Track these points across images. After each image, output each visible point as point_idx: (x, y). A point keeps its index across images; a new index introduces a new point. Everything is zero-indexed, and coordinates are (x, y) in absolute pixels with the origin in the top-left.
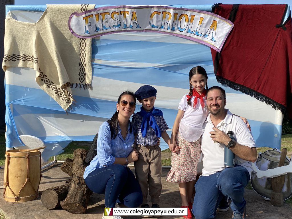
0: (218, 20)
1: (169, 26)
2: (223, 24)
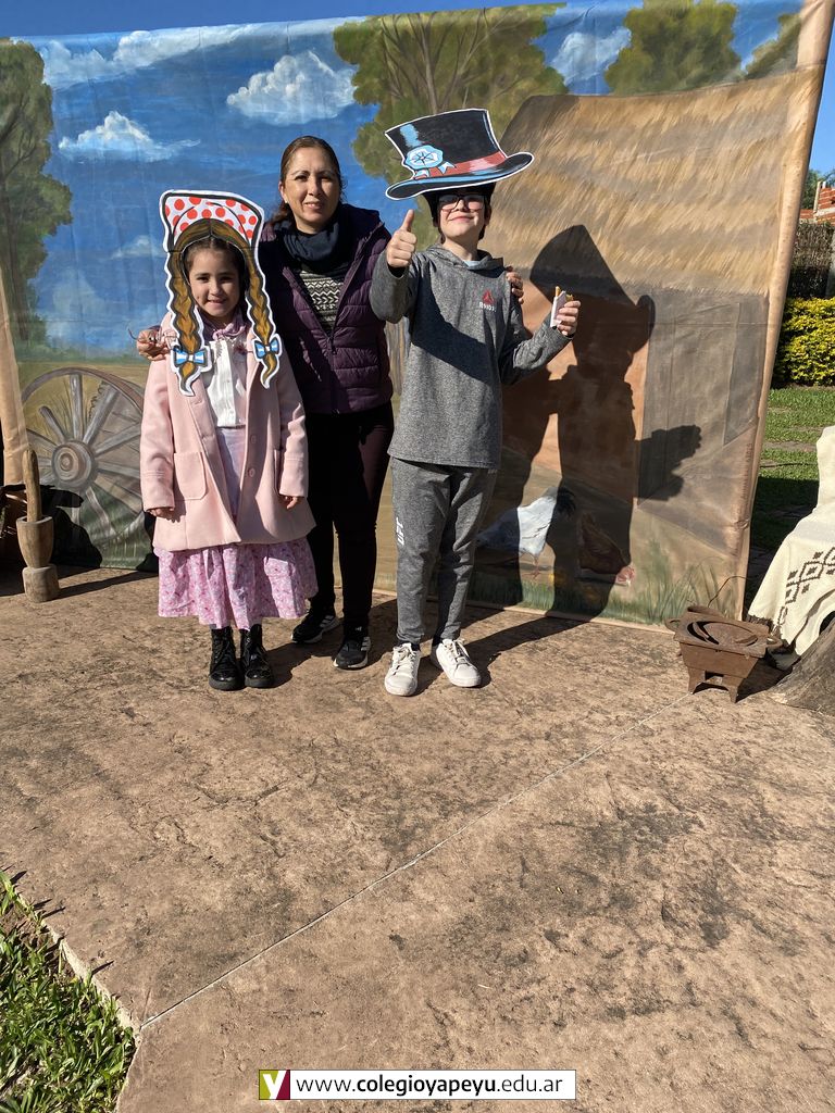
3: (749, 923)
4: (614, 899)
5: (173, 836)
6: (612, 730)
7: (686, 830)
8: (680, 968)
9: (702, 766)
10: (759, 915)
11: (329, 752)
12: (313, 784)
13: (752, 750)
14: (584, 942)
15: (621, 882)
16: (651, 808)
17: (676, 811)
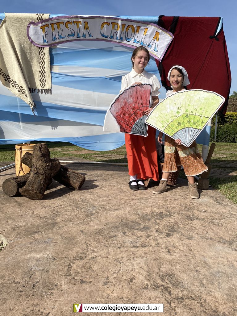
0: (160, 31)
1: (118, 36)
2: (164, 35)
3: (180, 234)
4: (144, 227)
5: (30, 212)
6: (157, 199)
7: (170, 217)
8: (157, 240)
9: (179, 206)
10: (184, 232)
11: (78, 200)
12: (71, 205)
13: (195, 204)
14: (133, 234)
15: (147, 225)
16: (162, 213)
17: (168, 214)
